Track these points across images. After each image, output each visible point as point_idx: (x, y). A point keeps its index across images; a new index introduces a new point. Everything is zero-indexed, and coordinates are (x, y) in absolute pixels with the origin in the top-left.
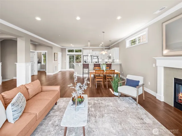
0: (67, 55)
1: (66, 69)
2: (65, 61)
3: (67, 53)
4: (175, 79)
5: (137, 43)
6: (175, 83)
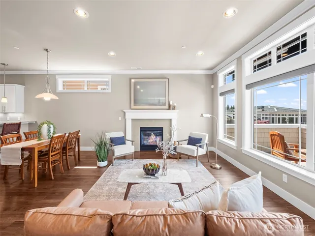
4: (141, 128)
5: (86, 89)
6: (141, 131)
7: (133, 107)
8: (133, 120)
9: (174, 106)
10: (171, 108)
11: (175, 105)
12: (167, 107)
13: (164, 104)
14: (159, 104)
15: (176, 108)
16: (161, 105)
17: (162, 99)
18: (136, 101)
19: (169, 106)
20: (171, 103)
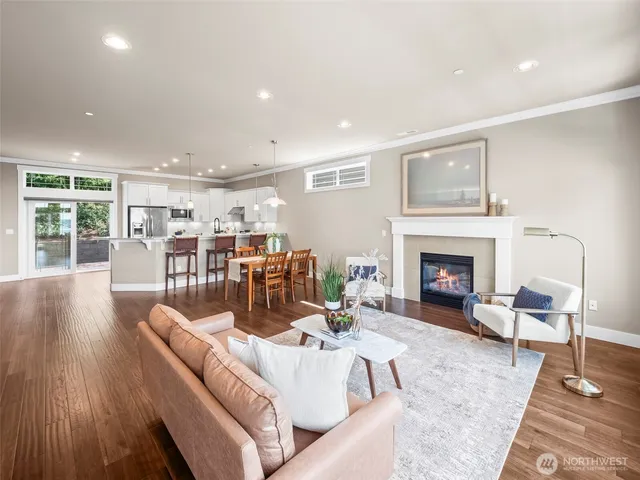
0: (26, 199)
1: (17, 273)
2: (10, 232)
3: (24, 190)
4: (422, 254)
5: (338, 184)
6: (422, 261)
7: (406, 210)
8: (407, 237)
9: (502, 207)
10: (493, 211)
11: (505, 202)
12: (483, 209)
13: (477, 202)
14: (462, 201)
15: (505, 211)
16: (468, 205)
17: (471, 191)
18: (413, 198)
19: (489, 207)
20: (493, 199)
